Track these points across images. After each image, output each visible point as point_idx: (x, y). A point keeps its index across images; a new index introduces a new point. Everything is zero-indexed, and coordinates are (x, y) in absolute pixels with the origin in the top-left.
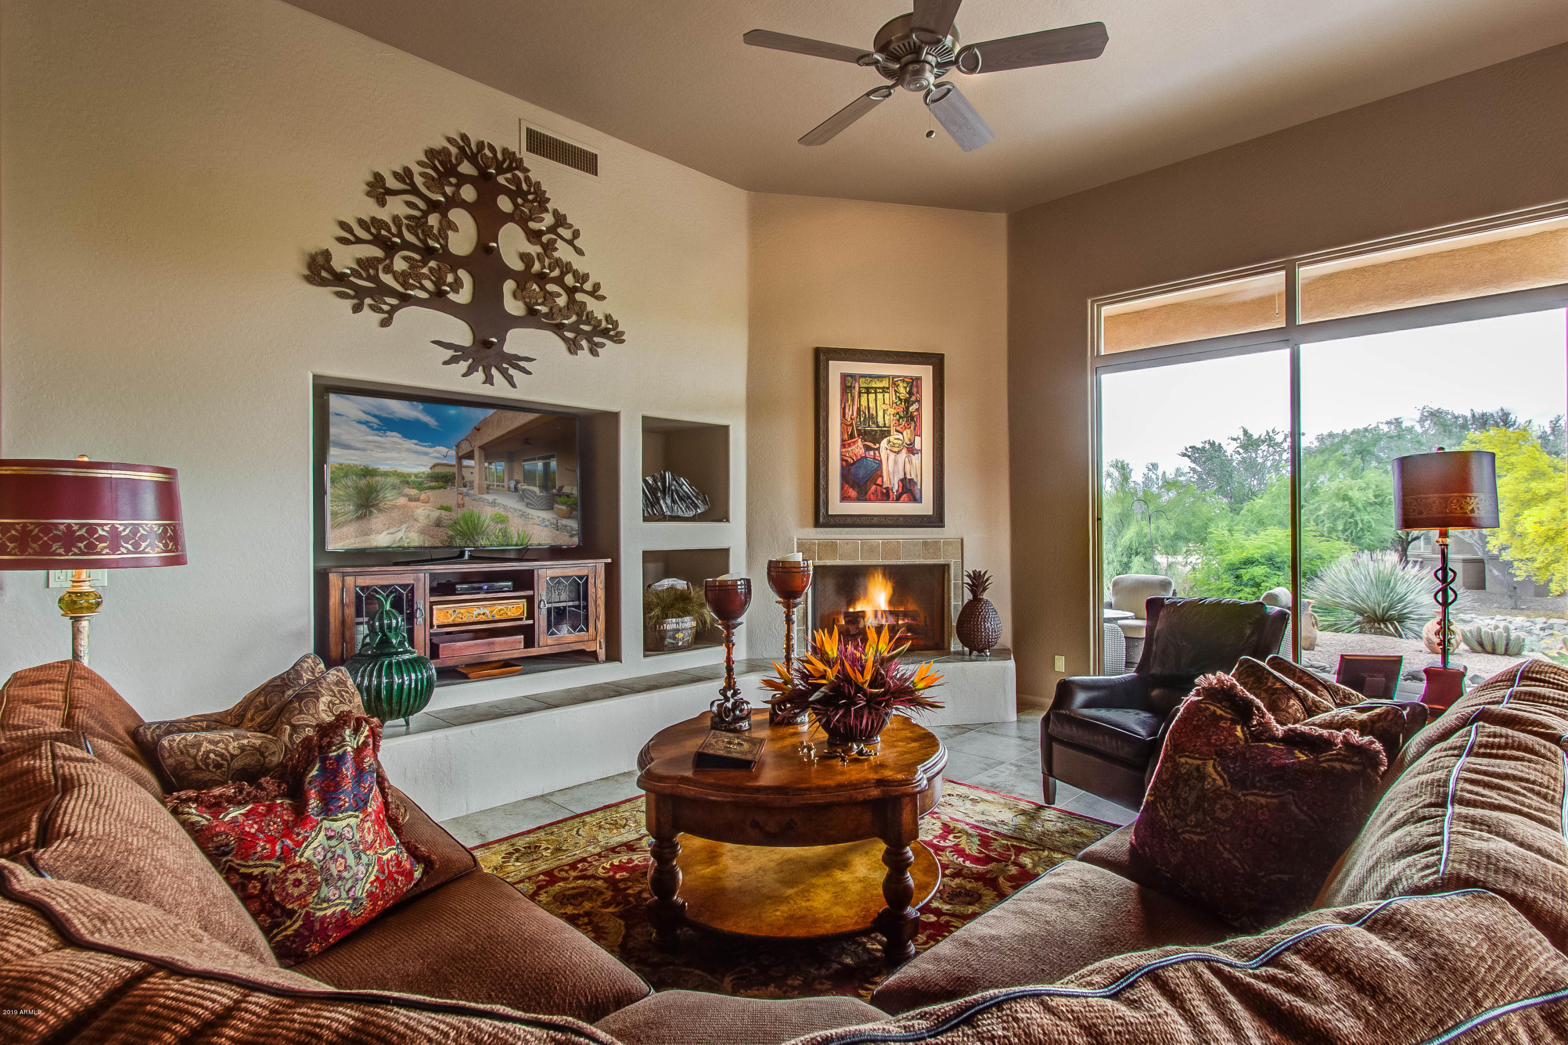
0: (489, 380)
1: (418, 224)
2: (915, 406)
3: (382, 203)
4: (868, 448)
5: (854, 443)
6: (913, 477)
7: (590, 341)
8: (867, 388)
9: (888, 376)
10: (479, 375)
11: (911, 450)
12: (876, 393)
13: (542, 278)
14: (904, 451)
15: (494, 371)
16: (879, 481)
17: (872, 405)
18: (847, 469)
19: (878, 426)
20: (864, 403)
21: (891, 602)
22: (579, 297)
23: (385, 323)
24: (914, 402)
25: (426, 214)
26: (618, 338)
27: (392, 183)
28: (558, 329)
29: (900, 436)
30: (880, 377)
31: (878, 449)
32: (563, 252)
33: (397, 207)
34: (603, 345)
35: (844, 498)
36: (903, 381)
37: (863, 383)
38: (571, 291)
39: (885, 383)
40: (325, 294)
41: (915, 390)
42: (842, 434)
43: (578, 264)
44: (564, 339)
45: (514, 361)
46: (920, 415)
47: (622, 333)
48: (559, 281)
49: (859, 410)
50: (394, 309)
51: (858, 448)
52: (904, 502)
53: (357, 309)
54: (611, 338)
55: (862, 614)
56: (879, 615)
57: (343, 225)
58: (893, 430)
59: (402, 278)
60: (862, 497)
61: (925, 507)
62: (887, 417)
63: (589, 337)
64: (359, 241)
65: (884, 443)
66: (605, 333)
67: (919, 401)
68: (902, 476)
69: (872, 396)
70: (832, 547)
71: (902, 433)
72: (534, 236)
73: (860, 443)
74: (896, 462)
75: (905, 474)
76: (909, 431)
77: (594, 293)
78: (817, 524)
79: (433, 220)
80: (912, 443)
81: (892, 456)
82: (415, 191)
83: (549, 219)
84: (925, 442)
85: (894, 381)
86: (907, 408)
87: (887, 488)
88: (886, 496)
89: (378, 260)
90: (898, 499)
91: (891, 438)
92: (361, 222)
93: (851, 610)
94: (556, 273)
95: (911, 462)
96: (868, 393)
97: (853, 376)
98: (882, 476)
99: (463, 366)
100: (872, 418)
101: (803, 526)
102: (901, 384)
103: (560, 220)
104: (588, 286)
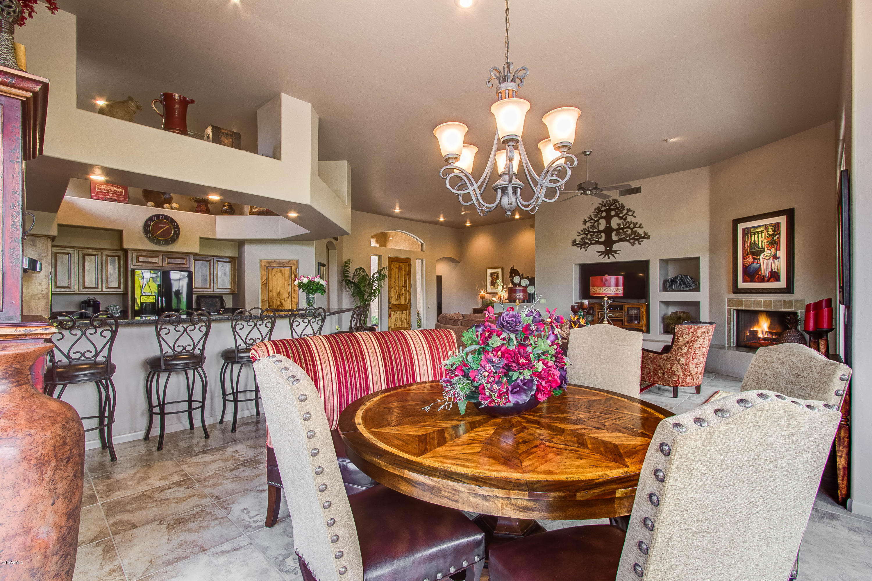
0: (609, 258)
1: (593, 226)
2: (777, 237)
3: (585, 225)
4: (754, 259)
5: (749, 257)
6: (776, 270)
7: (639, 241)
8: (754, 233)
9: (763, 225)
10: (607, 257)
11: (775, 257)
12: (758, 234)
13: (623, 229)
14: (772, 258)
15: (610, 256)
16: (760, 273)
17: (756, 239)
18: (746, 269)
19: (759, 248)
20: (753, 239)
21: (769, 328)
22: (634, 230)
23: (586, 250)
24: (776, 235)
25: (594, 223)
26: (648, 238)
27: (587, 219)
28: (628, 241)
29: (769, 252)
30: (760, 227)
31: (759, 259)
32: (630, 219)
33: (588, 224)
34: (642, 241)
35: (745, 281)
36: (771, 226)
37: (752, 231)
38: (632, 229)
39: (762, 229)
40: (575, 247)
41: (776, 229)
42: (743, 254)
43: (634, 220)
44: (630, 243)
45: (615, 252)
46: (779, 241)
47: (649, 236)
48: (629, 227)
49: (751, 242)
50: (588, 247)
51: (750, 259)
52: (772, 282)
53: (581, 249)
54: (646, 238)
55: (756, 332)
56: (764, 333)
57: (579, 232)
58: (766, 249)
59: (589, 240)
60: (752, 281)
61: (782, 284)
62: (763, 244)
63: (638, 240)
64: (581, 234)
65: (762, 256)
66: (644, 238)
67: (779, 234)
68: (770, 270)
69: (756, 236)
70: (740, 302)
71: (770, 250)
72: (621, 218)
73: (751, 257)
74: (767, 264)
75: (772, 269)
76: (773, 249)
77: (641, 227)
78: (734, 292)
79: (596, 224)
80: (775, 254)
81: (765, 261)
82: (592, 219)
83: (625, 212)
84: (782, 253)
85: (766, 227)
86: (773, 238)
87: (763, 276)
88: (763, 279)
89: (584, 237)
90: (768, 281)
91: (765, 253)
92: (582, 231)
93: (752, 329)
94: (628, 225)
95: (774, 263)
96: (754, 234)
97: (748, 228)
98: (761, 271)
99: (603, 256)
100: (757, 246)
101: (729, 293)
102: (770, 228)
103: (629, 210)
104: (638, 226)
